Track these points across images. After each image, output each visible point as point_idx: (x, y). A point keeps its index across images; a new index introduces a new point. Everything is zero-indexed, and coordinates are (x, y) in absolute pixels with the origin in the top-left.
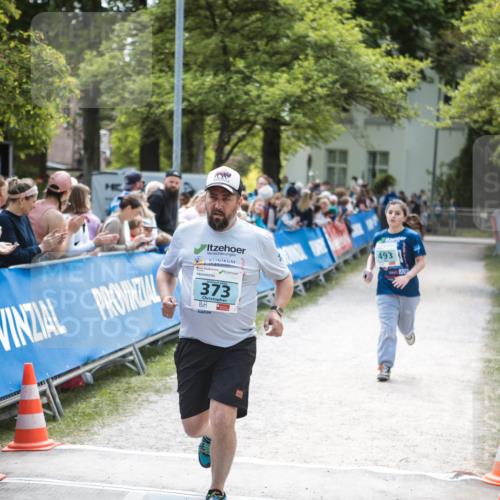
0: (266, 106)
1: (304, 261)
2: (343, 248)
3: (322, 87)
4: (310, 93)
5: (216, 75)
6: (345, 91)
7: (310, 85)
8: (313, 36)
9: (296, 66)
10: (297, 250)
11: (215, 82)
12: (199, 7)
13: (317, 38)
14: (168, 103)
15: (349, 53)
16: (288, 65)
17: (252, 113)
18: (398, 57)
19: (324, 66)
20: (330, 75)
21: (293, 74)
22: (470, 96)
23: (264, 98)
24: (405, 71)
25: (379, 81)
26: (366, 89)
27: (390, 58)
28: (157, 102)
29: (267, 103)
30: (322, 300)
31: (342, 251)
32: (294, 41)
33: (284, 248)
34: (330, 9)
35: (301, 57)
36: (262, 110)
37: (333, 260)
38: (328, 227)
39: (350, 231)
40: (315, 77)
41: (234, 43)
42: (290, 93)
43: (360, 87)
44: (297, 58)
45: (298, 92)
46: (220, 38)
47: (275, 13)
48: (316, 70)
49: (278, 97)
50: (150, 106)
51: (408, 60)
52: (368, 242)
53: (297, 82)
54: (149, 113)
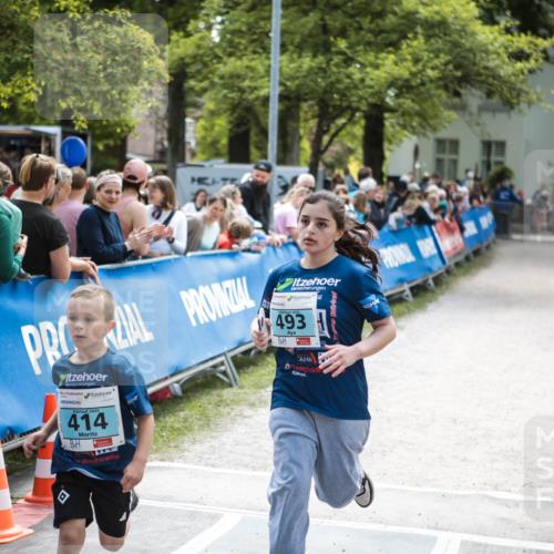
0: (370, 90)
1: (412, 263)
2: (455, 248)
3: (433, 68)
4: (419, 76)
5: (315, 56)
6: (459, 74)
7: (420, 67)
8: (424, 12)
9: (404, 46)
10: (403, 250)
11: (314, 65)
13: (428, 15)
14: (262, 88)
15: (463, 31)
16: (395, 45)
17: (355, 99)
18: (519, 36)
19: (436, 46)
20: (442, 55)
21: (401, 54)
23: (368, 82)
24: (527, 50)
25: (497, 62)
26: (482, 71)
27: (509, 37)
28: (250, 87)
29: (371, 87)
30: (431, 307)
31: (453, 253)
32: (403, 17)
33: (390, 248)
35: (410, 36)
36: (366, 96)
37: (443, 261)
38: (438, 225)
39: (462, 230)
40: (426, 58)
41: (335, 21)
42: (396, 76)
43: (476, 68)
44: (405, 37)
45: (406, 75)
46: (319, 15)
48: (426, 50)
49: (383, 80)
50: (242, 91)
51: (530, 38)
52: (481, 243)
53: (405, 64)
54: (240, 99)
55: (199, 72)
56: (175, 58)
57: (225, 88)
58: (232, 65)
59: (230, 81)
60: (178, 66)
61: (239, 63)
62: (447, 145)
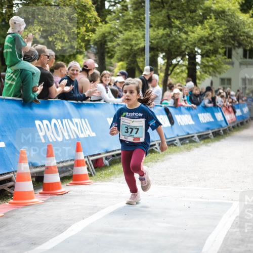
0: (190, 43)
1: (212, 122)
2: (232, 120)
3: (219, 32)
4: (213, 35)
5: (164, 29)
6: (231, 34)
7: (213, 31)
8: (214, 7)
9: (205, 22)
10: (208, 116)
11: (164, 33)
13: (217, 8)
14: (140, 44)
15: (233, 15)
16: (202, 22)
19: (220, 22)
20: (223, 26)
21: (204, 26)
23: (189, 39)
25: (249, 29)
26: (242, 34)
28: (135, 44)
29: (191, 41)
30: (222, 140)
32: (204, 10)
35: (208, 17)
36: (189, 45)
37: (227, 124)
40: (216, 27)
41: (173, 13)
42: (202, 36)
44: (206, 19)
45: (207, 35)
46: (166, 11)
48: (216, 24)
49: (196, 38)
50: (131, 46)
52: (244, 120)
53: (206, 30)
54: (131, 49)
55: (112, 39)
56: (100, 33)
57: (124, 45)
58: (128, 34)
59: (126, 42)
60: (102, 36)
61: (130, 33)
62: (226, 81)
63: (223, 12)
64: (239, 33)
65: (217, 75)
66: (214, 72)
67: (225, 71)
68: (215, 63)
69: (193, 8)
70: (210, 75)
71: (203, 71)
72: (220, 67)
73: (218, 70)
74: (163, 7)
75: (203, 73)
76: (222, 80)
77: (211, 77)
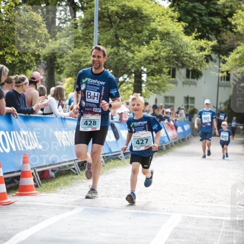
2: (173, 136)
3: (164, 52)
4: (158, 55)
5: (112, 47)
6: (175, 55)
7: (159, 52)
8: (160, 29)
9: (151, 43)
11: (112, 51)
12: (104, 17)
13: (162, 30)
15: (177, 37)
16: (148, 43)
17: (130, 66)
18: (201, 40)
19: (165, 43)
20: (168, 47)
21: (150, 46)
22: (236, 60)
23: (136, 58)
24: (204, 46)
25: (191, 51)
26: (185, 55)
27: (196, 41)
28: (84, 61)
29: (137, 60)
31: (173, 138)
32: (151, 31)
34: (168, 16)
35: (154, 38)
36: (135, 64)
37: (169, 140)
38: (167, 125)
39: (176, 129)
40: (161, 48)
41: (121, 33)
42: (148, 55)
44: (152, 39)
45: (152, 55)
46: (114, 30)
47: (141, 18)
48: (161, 45)
49: (142, 57)
50: (80, 62)
51: (205, 41)
52: (185, 136)
53: (152, 50)
54: (80, 66)
55: (61, 55)
57: (73, 61)
58: (77, 51)
61: (79, 50)
62: (170, 99)
63: (168, 33)
64: (182, 54)
65: (161, 93)
66: (159, 90)
67: (169, 89)
68: (160, 82)
69: (139, 28)
70: (155, 93)
71: (148, 89)
72: (164, 86)
73: (163, 88)
74: (112, 27)
75: (148, 91)
76: (166, 98)
77: (155, 95)
